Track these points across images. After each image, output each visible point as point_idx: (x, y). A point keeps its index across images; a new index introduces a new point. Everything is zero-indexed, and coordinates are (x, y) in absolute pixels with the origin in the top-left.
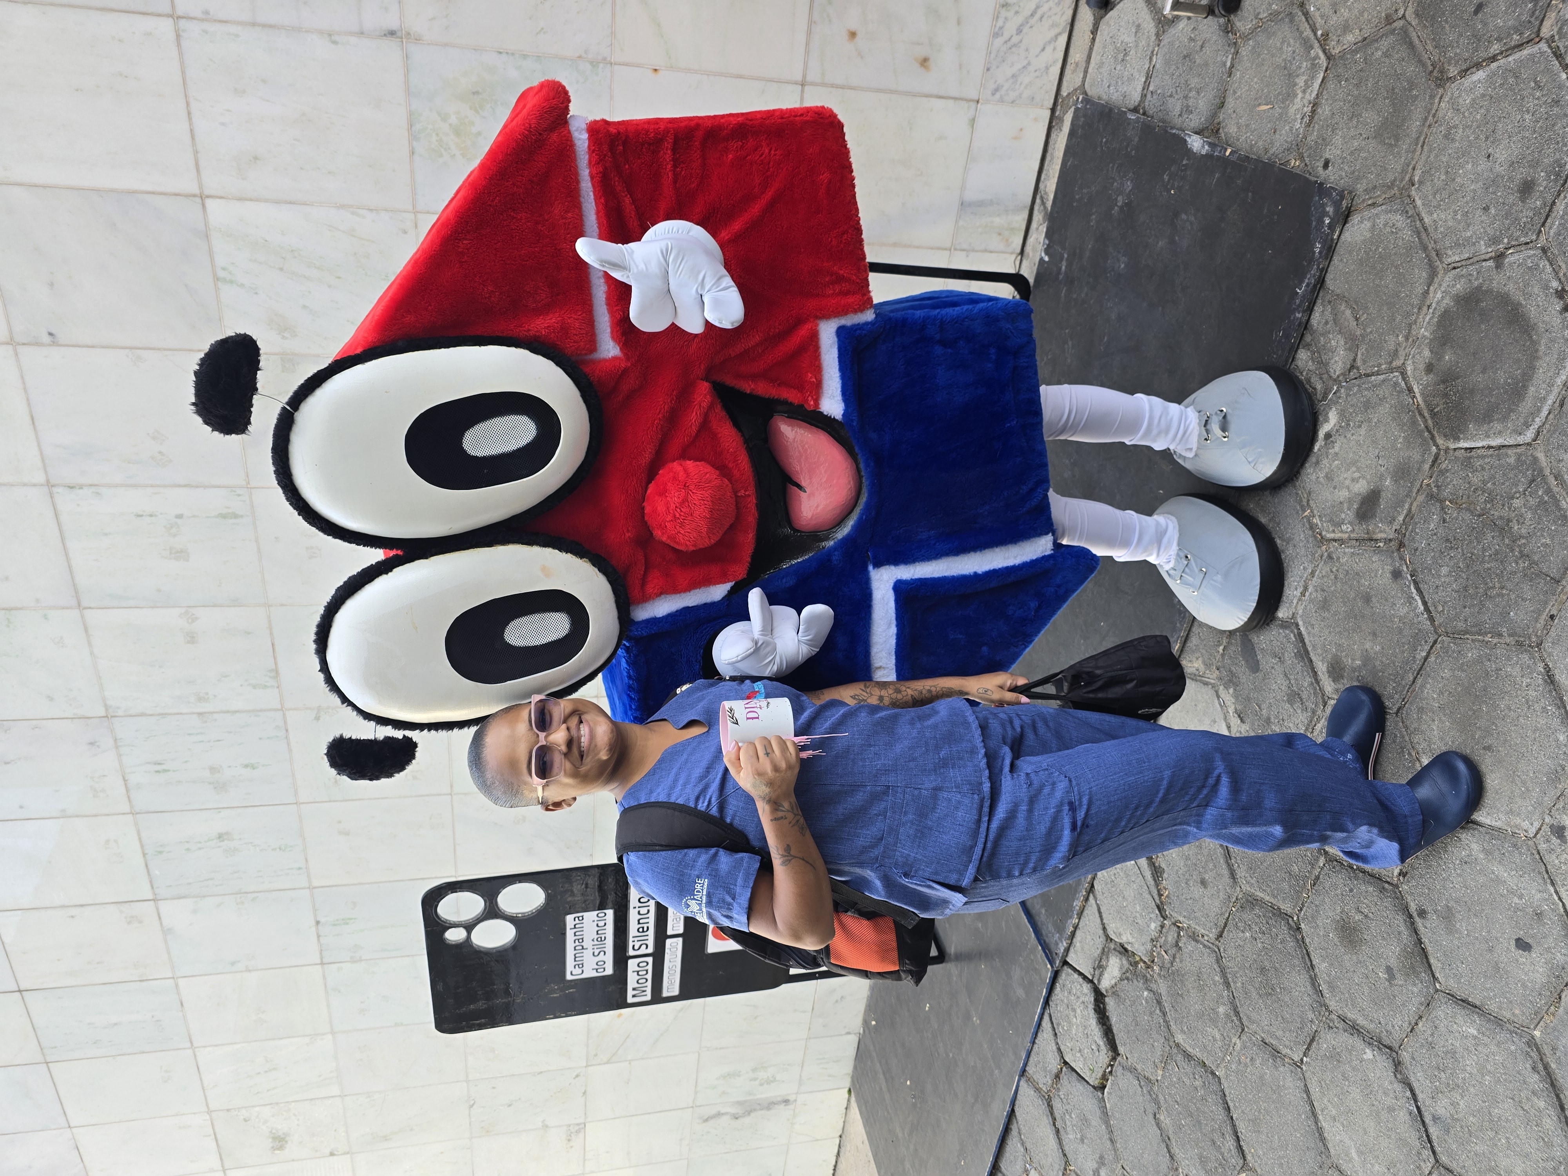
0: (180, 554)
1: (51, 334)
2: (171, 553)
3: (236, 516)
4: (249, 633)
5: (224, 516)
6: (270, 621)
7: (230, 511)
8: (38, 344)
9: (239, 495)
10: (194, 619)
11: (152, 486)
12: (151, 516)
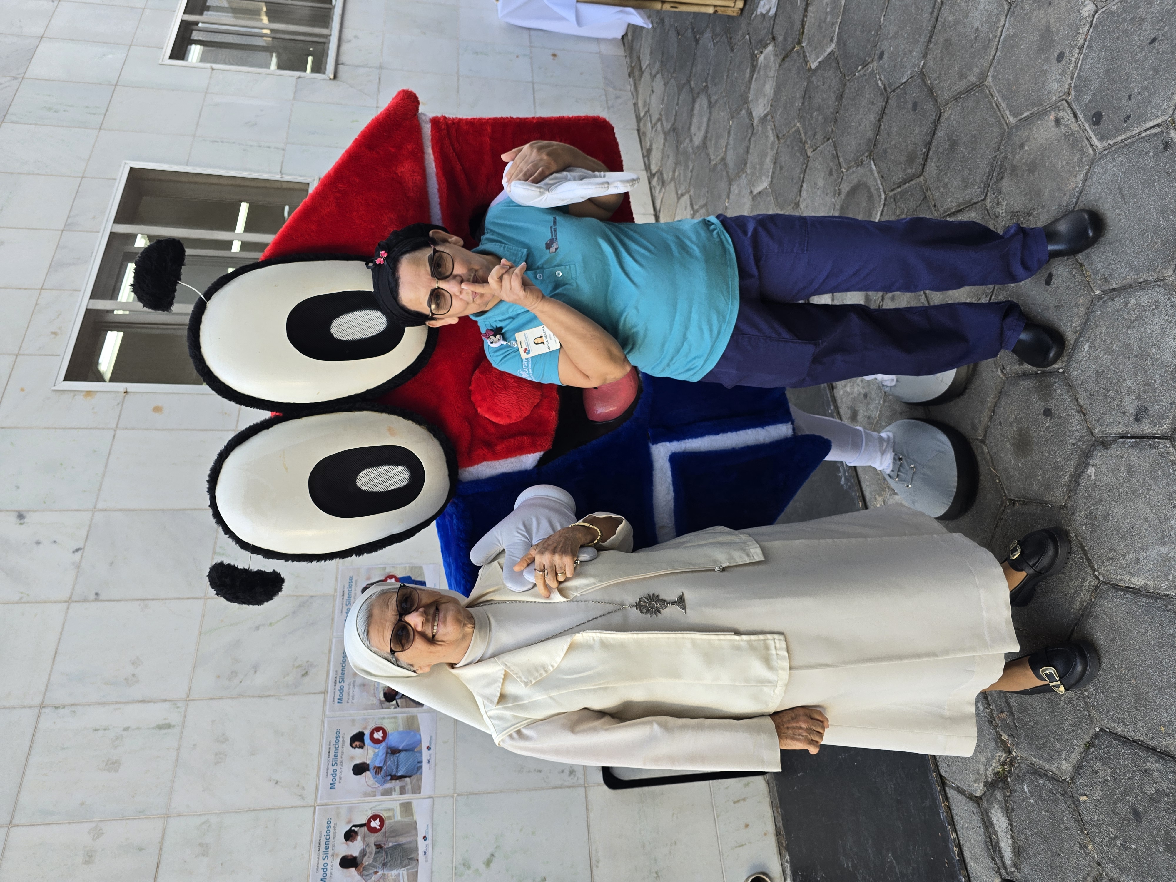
0: (113, 765)
1: (97, 594)
2: (106, 765)
3: (169, 726)
4: (141, 849)
5: (160, 727)
6: (163, 835)
7: (166, 722)
8: (85, 601)
9: (178, 707)
10: (98, 833)
11: (117, 703)
12: (105, 729)
